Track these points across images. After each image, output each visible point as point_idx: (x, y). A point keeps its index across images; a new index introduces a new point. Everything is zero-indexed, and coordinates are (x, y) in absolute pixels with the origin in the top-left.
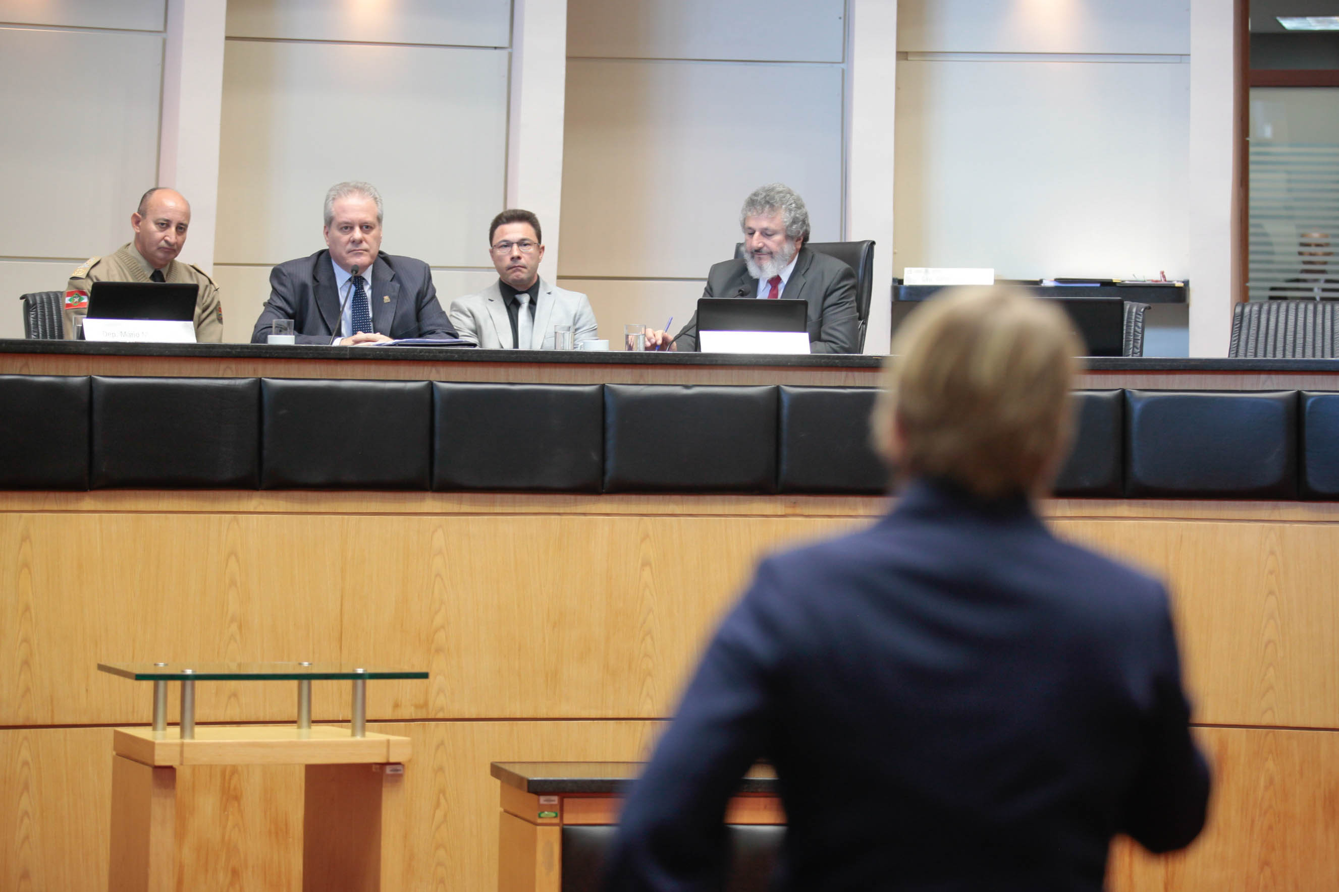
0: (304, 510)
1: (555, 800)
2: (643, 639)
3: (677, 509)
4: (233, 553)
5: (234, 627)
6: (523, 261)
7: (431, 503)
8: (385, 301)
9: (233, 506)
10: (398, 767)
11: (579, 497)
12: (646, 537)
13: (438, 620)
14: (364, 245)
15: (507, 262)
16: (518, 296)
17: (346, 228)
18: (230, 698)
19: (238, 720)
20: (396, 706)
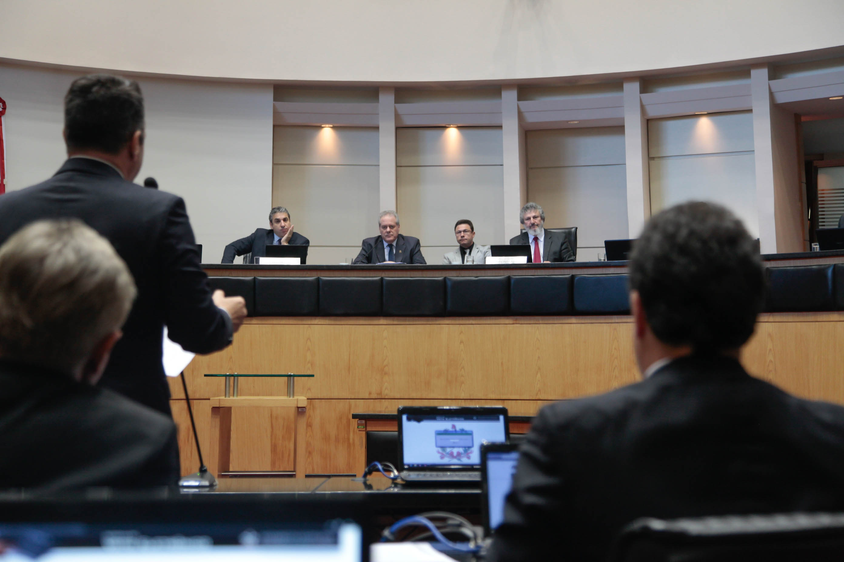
0: (330, 323)
1: (363, 422)
2: (461, 370)
3: (473, 322)
4: (309, 339)
5: (309, 365)
6: (466, 237)
7: (383, 321)
8: (400, 252)
9: (309, 322)
10: (304, 409)
11: (437, 318)
12: (461, 332)
13: (385, 363)
14: (391, 233)
15: (460, 238)
16: (465, 250)
17: (385, 227)
18: (307, 390)
19: (311, 398)
20: (370, 393)
